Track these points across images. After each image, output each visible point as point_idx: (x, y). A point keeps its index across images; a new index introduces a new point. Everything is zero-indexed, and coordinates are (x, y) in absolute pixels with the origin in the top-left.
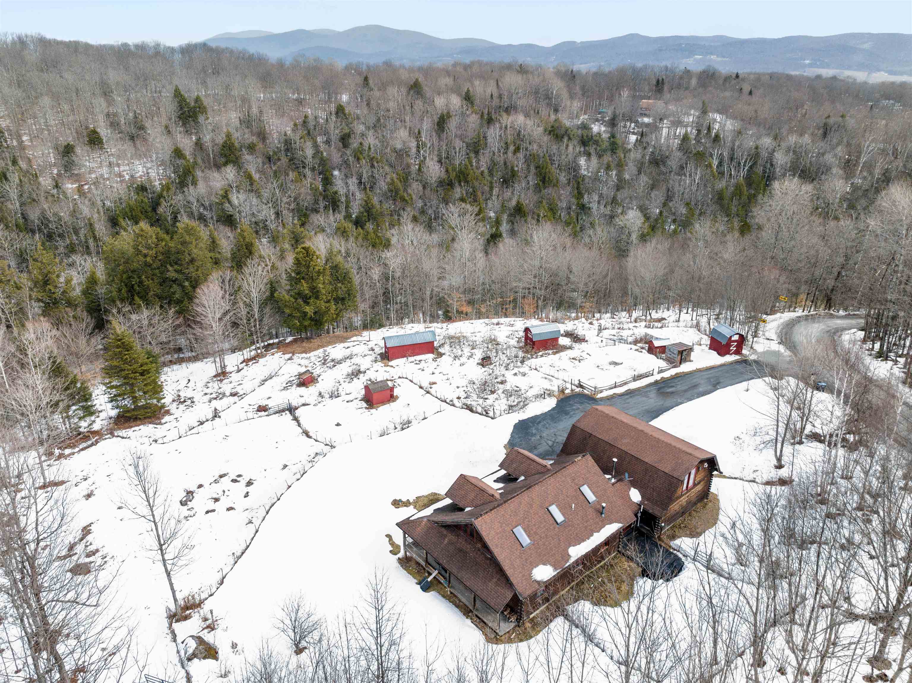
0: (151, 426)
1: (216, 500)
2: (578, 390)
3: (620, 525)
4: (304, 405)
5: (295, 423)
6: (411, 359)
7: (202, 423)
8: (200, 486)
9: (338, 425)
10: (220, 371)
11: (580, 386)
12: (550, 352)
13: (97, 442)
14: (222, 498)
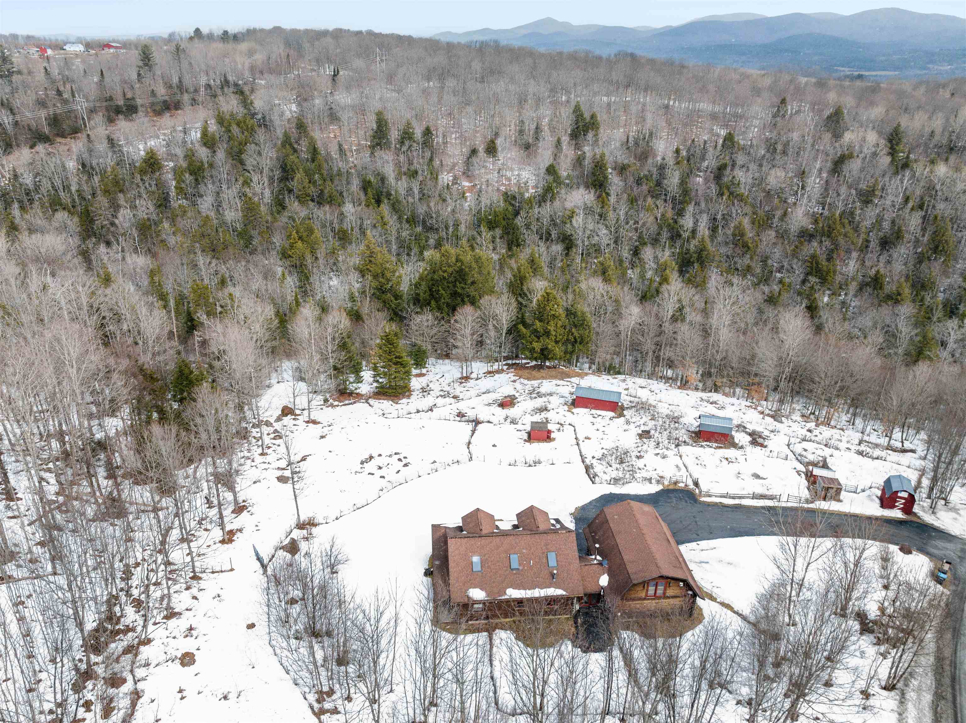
0: (391, 402)
1: (380, 468)
2: (691, 486)
3: (564, 593)
4: (489, 422)
5: (470, 433)
6: (594, 411)
7: (418, 411)
8: (380, 455)
9: (494, 446)
10: (465, 375)
11: (696, 484)
12: (715, 445)
13: (355, 403)
14: (384, 469)
